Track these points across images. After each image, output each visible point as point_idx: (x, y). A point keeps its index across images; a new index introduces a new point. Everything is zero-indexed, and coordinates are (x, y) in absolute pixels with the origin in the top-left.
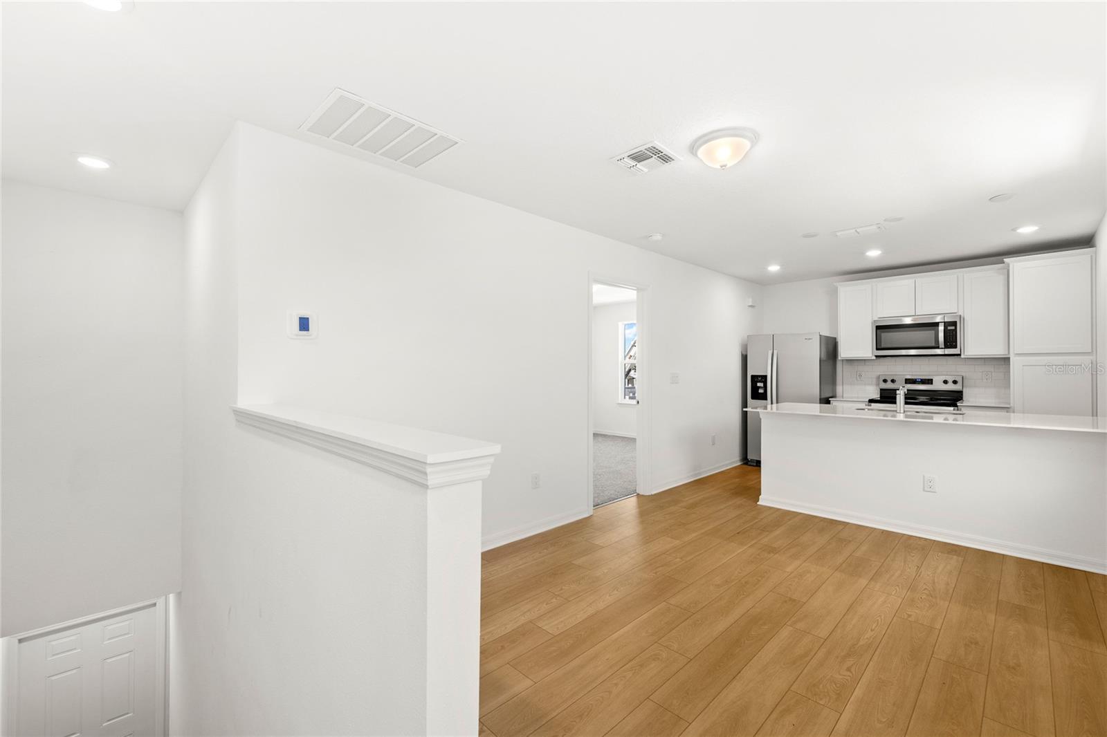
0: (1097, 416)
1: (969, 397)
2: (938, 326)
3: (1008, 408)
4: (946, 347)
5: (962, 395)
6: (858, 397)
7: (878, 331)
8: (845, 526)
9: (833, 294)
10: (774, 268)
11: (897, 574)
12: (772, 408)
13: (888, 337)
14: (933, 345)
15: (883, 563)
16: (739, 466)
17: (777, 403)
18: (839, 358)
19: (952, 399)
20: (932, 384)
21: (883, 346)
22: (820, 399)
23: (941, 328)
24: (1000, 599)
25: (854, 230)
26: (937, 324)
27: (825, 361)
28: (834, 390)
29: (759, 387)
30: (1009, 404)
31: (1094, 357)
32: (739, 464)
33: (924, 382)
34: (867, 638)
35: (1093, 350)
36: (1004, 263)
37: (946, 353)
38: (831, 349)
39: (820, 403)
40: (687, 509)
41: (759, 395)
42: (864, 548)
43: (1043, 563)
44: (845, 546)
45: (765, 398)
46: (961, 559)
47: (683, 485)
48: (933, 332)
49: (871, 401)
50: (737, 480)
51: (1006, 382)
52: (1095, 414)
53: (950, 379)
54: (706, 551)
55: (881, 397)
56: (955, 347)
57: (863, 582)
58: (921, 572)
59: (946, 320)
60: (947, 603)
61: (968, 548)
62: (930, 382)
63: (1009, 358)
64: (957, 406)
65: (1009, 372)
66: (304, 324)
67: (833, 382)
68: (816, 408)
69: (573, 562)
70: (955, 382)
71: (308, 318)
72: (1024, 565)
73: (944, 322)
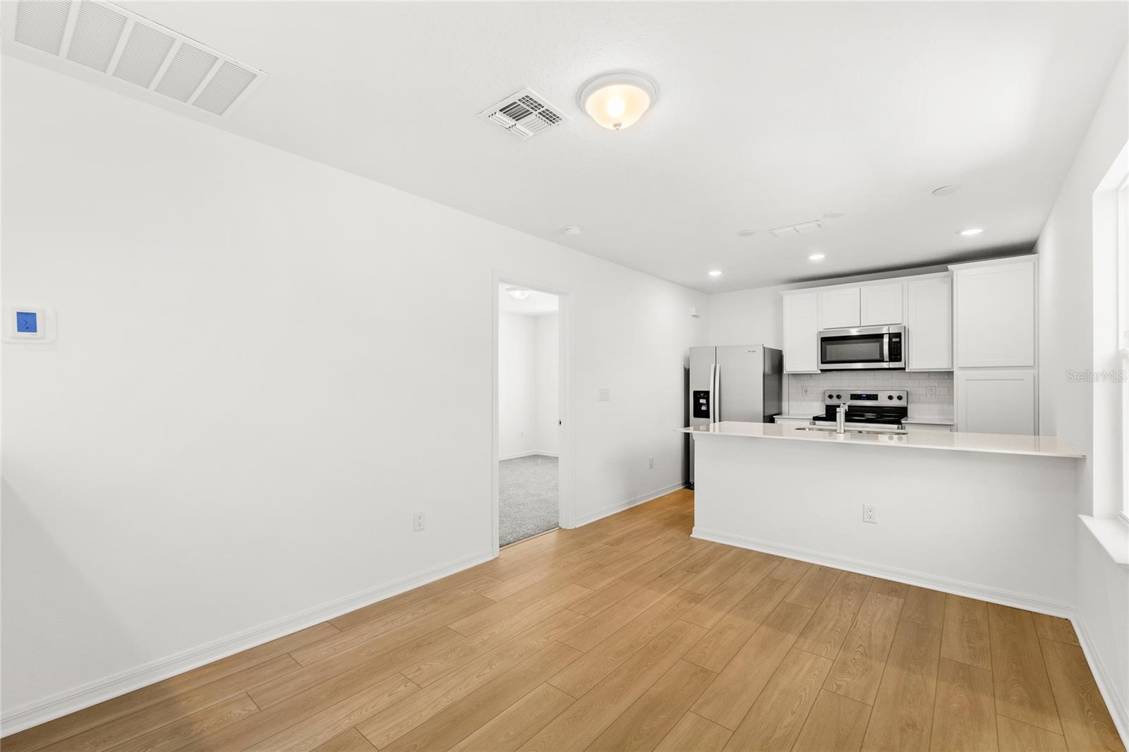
0: (1038, 435)
1: (915, 414)
2: (883, 338)
3: (950, 425)
4: (891, 360)
5: (907, 411)
6: (804, 415)
7: (823, 343)
8: (781, 562)
9: (779, 303)
10: (715, 274)
11: (830, 626)
12: (715, 427)
13: (833, 349)
14: (878, 357)
15: (816, 610)
16: (680, 490)
17: (720, 421)
18: (785, 372)
19: (896, 415)
20: (877, 399)
21: (828, 359)
22: (764, 417)
23: (886, 340)
24: (941, 656)
25: (792, 228)
26: (881, 336)
27: (768, 375)
28: (780, 407)
29: (702, 404)
30: (953, 420)
31: (1037, 371)
32: (682, 487)
33: (870, 397)
34: (786, 727)
35: (1035, 365)
36: (948, 270)
37: (891, 367)
38: (776, 363)
39: (764, 422)
40: (613, 545)
41: (702, 413)
42: (797, 591)
43: (987, 602)
44: (776, 590)
45: (708, 416)
46: (902, 601)
47: (613, 515)
48: (878, 344)
49: (816, 419)
50: (675, 507)
51: (949, 398)
52: (1037, 433)
53: (895, 394)
54: (617, 603)
55: (826, 414)
56: (900, 360)
57: (791, 638)
58: (857, 622)
59: (891, 332)
60: (883, 664)
61: (909, 586)
62: (875, 397)
63: (953, 372)
64: (901, 424)
65: (953, 387)
66: (27, 322)
67: (779, 398)
68: (759, 428)
69: (449, 626)
70: (900, 398)
71: (35, 314)
72: (969, 604)
73: (889, 334)
